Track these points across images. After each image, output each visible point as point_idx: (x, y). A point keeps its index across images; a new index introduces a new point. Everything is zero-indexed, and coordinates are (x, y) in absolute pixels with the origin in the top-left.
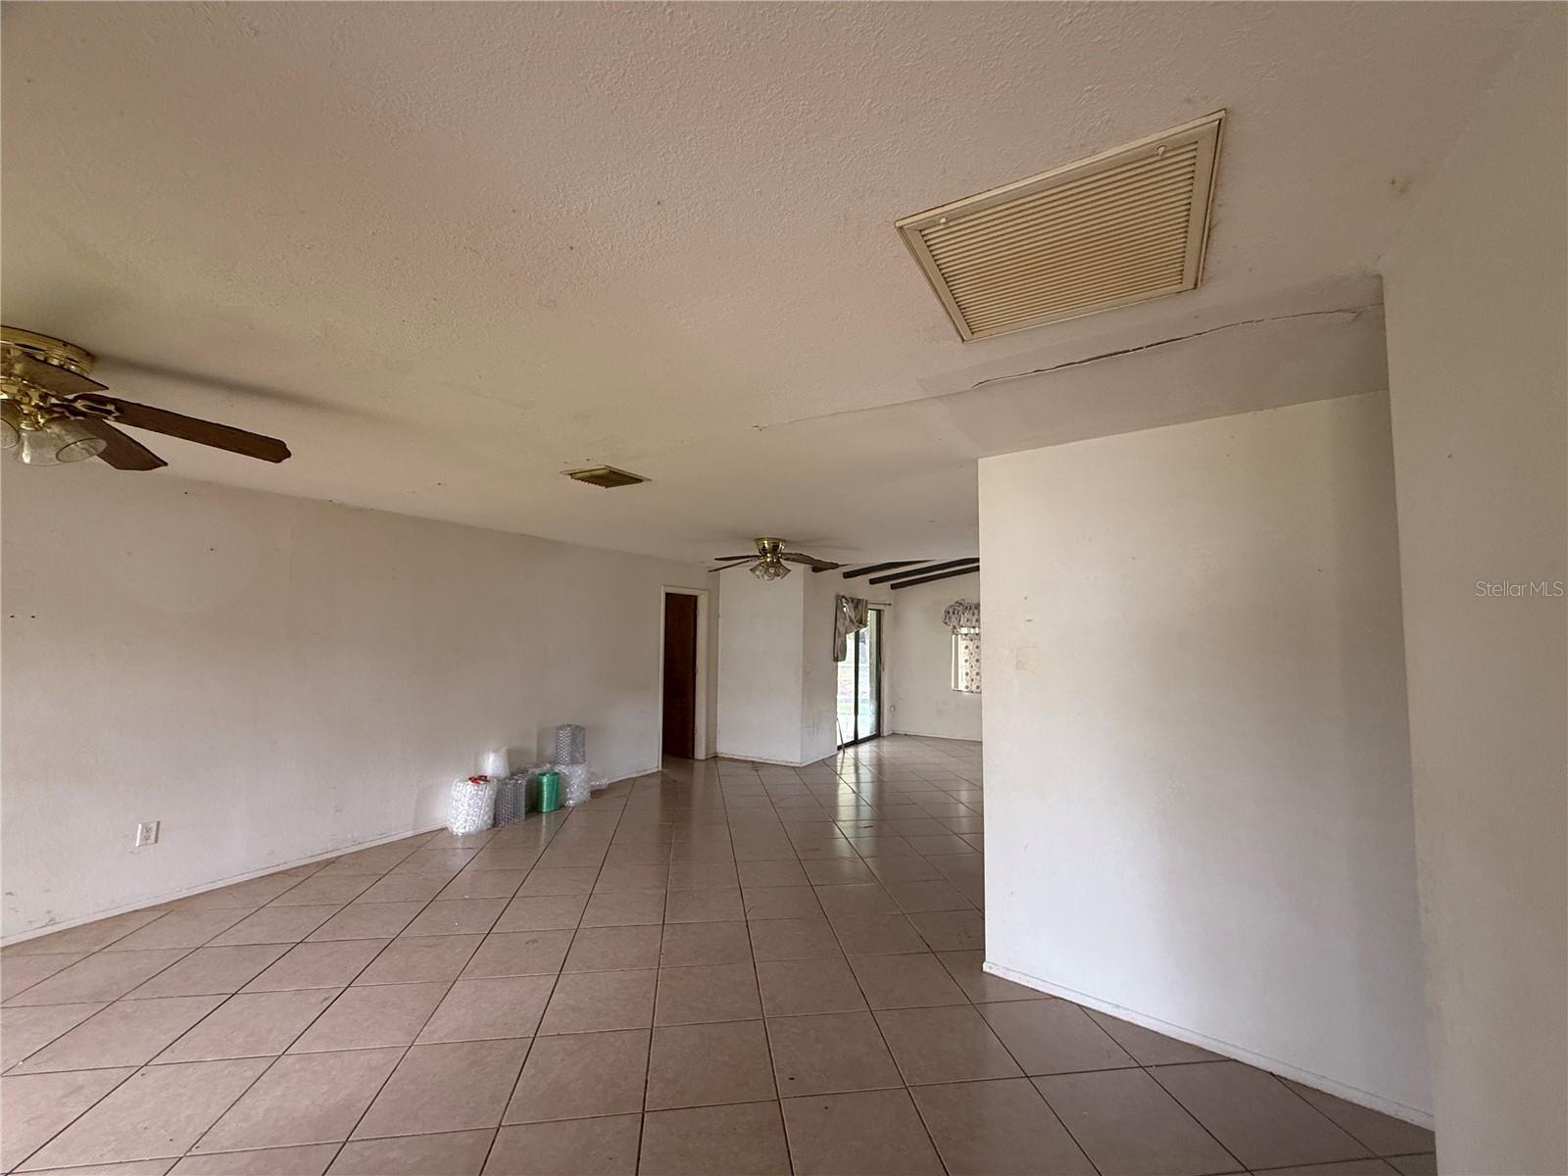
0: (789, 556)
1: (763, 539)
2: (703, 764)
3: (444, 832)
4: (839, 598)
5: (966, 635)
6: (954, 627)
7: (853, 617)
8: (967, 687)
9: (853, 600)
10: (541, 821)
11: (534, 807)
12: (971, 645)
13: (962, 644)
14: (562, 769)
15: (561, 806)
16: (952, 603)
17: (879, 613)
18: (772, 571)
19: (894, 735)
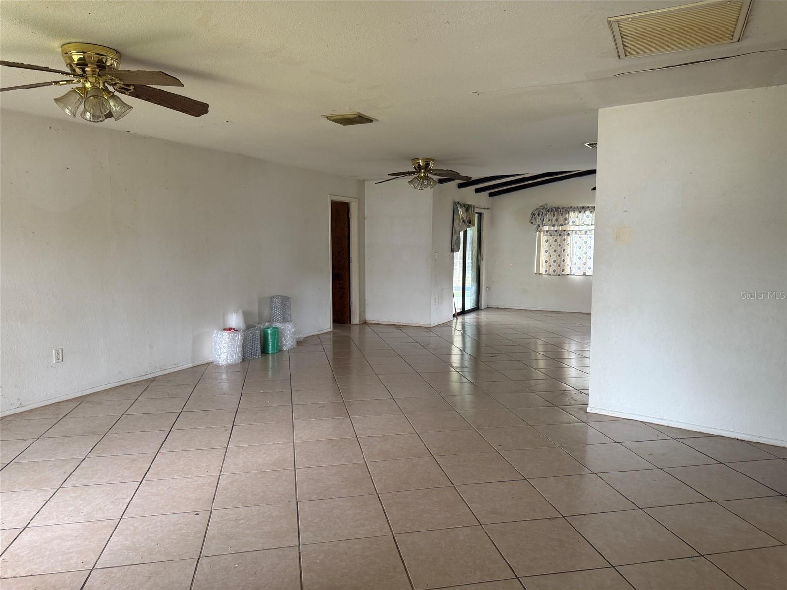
0: (437, 172)
1: (418, 159)
2: (357, 328)
3: (210, 366)
4: (456, 204)
5: (547, 231)
6: (539, 226)
7: (465, 219)
8: (546, 271)
9: (465, 205)
10: (268, 359)
11: (264, 351)
12: (551, 239)
13: (544, 238)
14: (278, 325)
15: (281, 350)
16: (537, 207)
17: (480, 215)
18: (425, 183)
19: (488, 308)
